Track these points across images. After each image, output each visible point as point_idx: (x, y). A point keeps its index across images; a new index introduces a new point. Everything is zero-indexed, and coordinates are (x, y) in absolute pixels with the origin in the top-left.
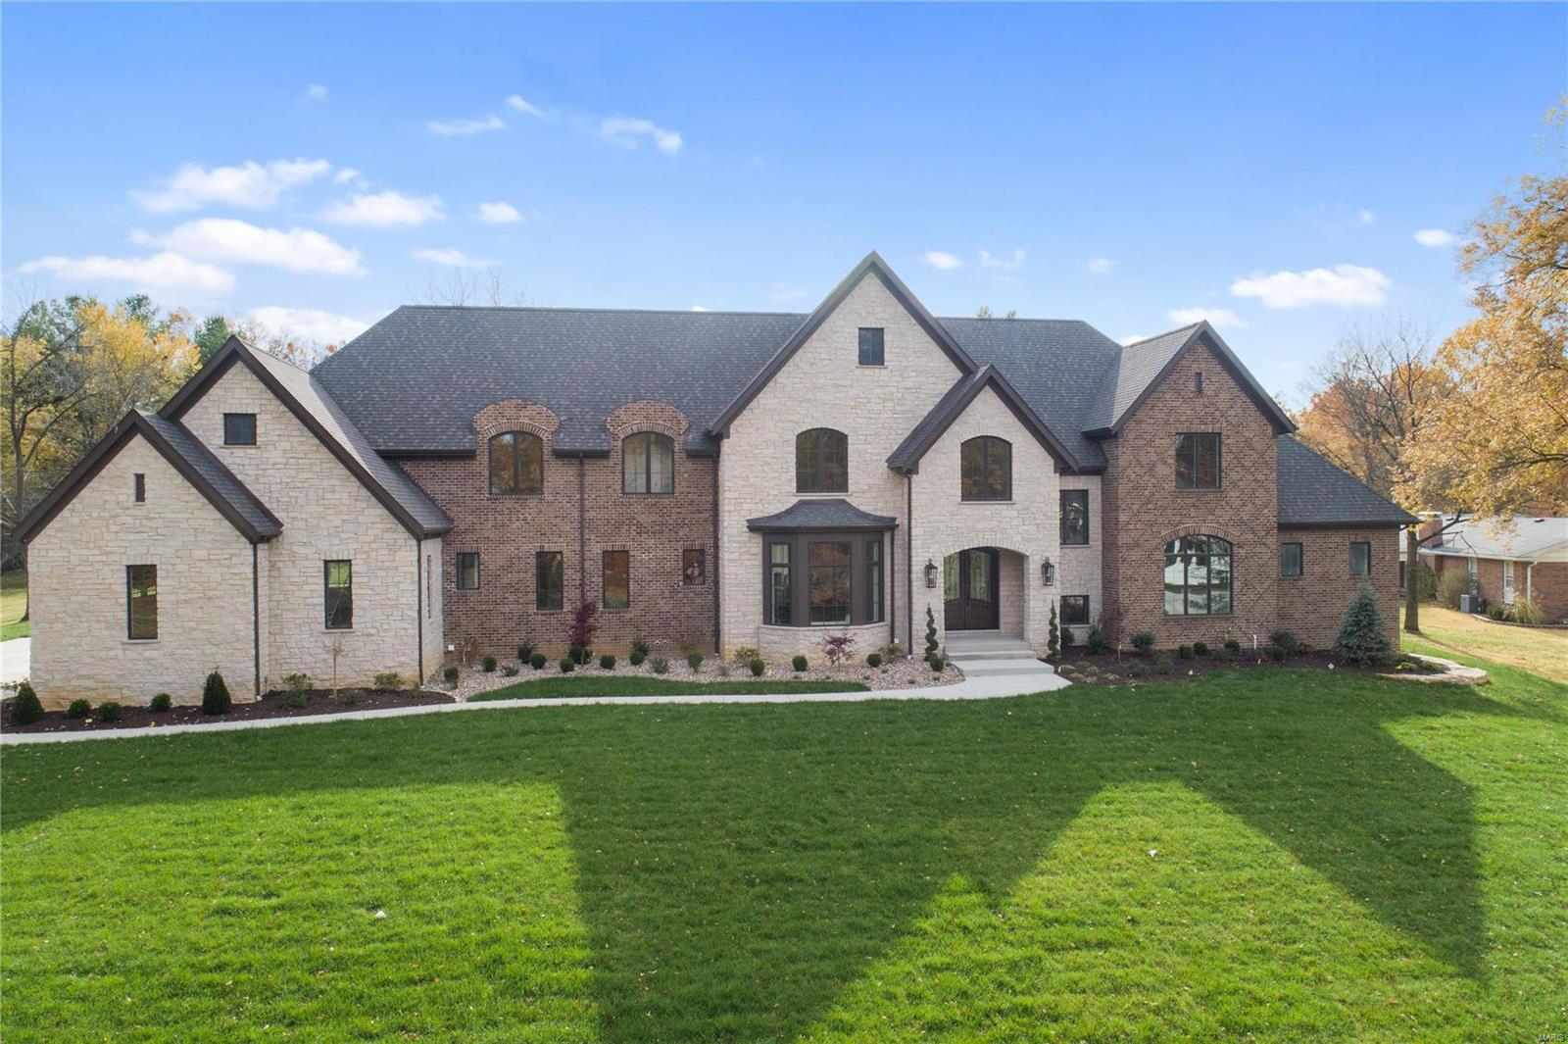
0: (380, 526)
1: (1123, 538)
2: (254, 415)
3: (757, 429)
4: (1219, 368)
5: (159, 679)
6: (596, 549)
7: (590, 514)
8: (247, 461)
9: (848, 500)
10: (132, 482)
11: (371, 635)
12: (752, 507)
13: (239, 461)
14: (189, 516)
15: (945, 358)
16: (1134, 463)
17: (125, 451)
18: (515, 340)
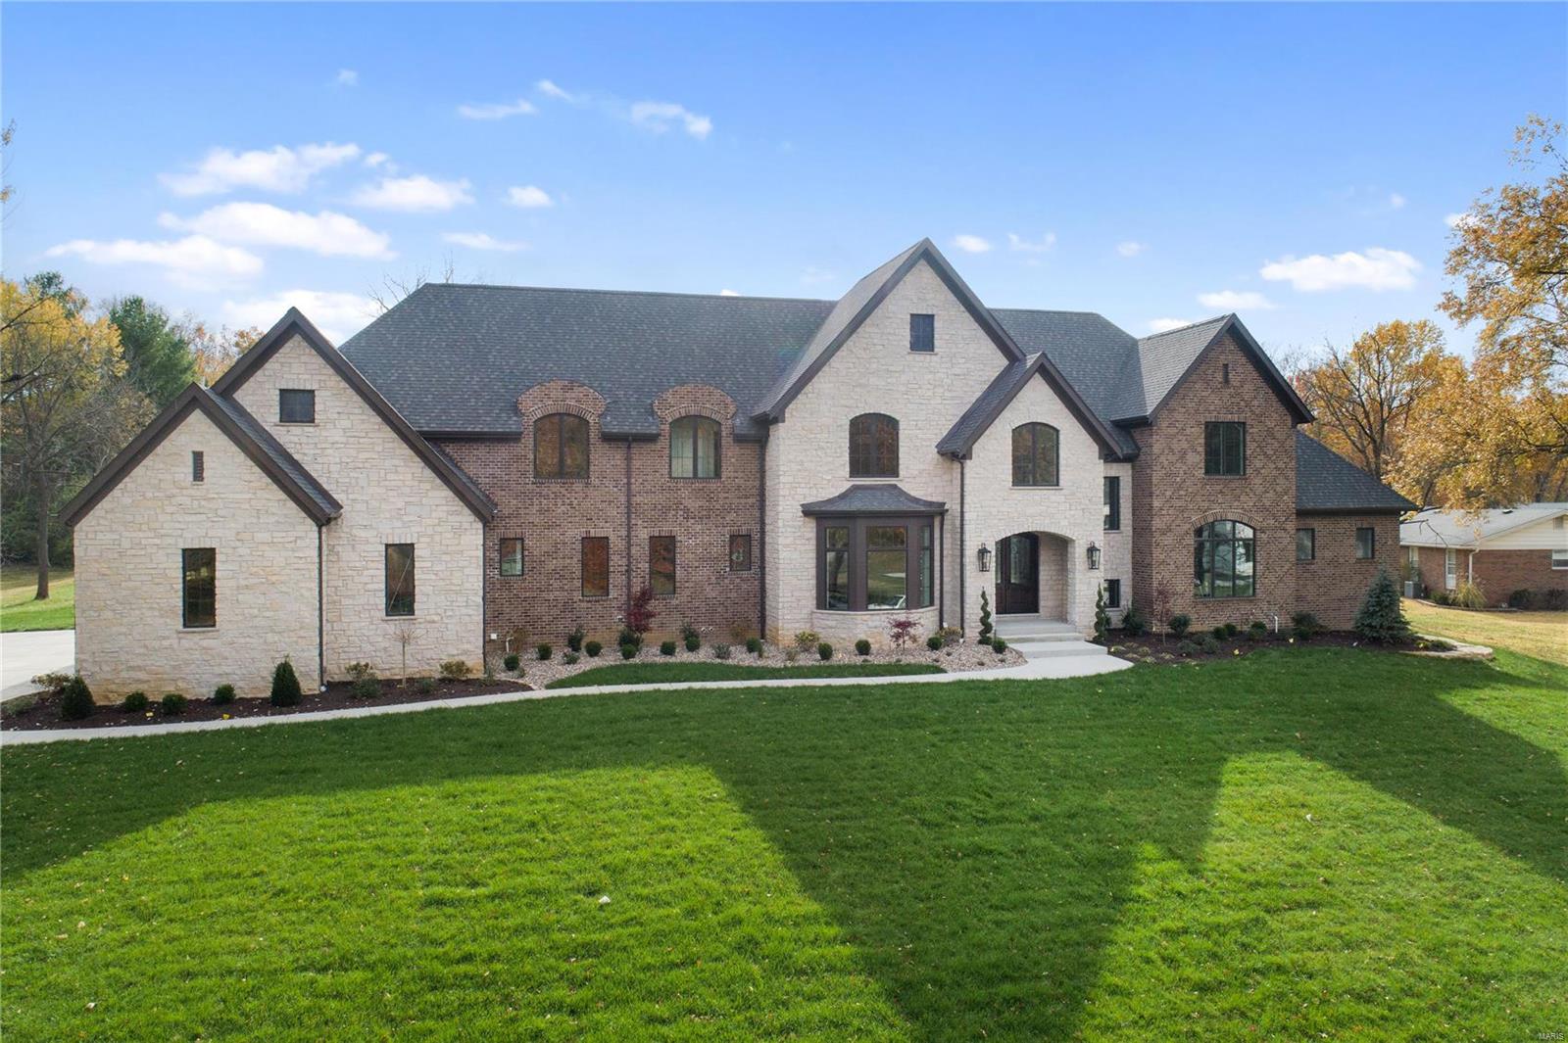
0: (445, 508)
1: (1157, 523)
2: (313, 391)
3: (811, 414)
4: (1244, 360)
5: (217, 670)
6: (643, 534)
7: (637, 499)
8: (304, 440)
9: (899, 485)
10: (190, 460)
11: (434, 622)
12: (806, 491)
13: (296, 439)
14: (250, 496)
15: (992, 346)
16: (1166, 452)
17: (182, 427)
18: (548, 321)
